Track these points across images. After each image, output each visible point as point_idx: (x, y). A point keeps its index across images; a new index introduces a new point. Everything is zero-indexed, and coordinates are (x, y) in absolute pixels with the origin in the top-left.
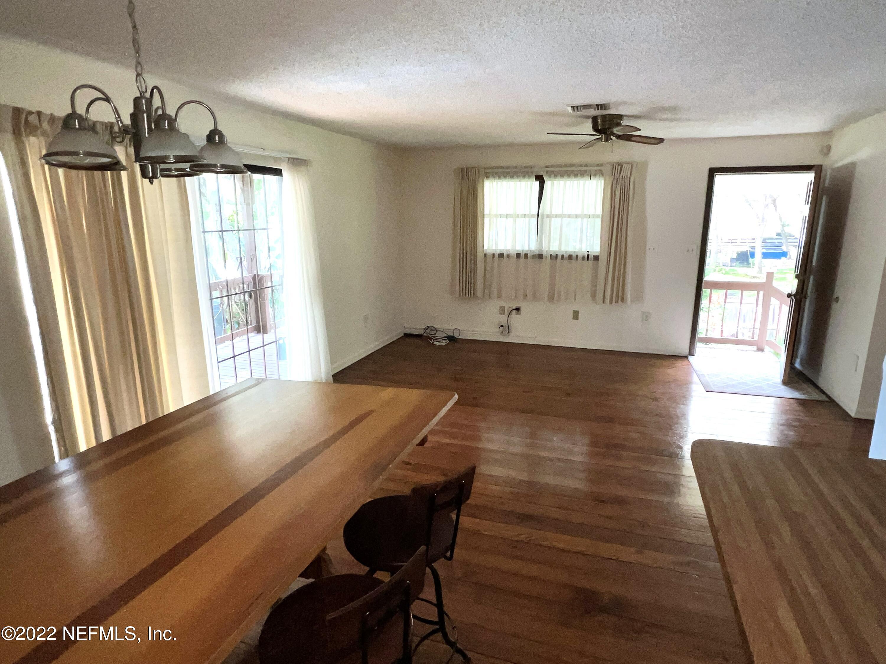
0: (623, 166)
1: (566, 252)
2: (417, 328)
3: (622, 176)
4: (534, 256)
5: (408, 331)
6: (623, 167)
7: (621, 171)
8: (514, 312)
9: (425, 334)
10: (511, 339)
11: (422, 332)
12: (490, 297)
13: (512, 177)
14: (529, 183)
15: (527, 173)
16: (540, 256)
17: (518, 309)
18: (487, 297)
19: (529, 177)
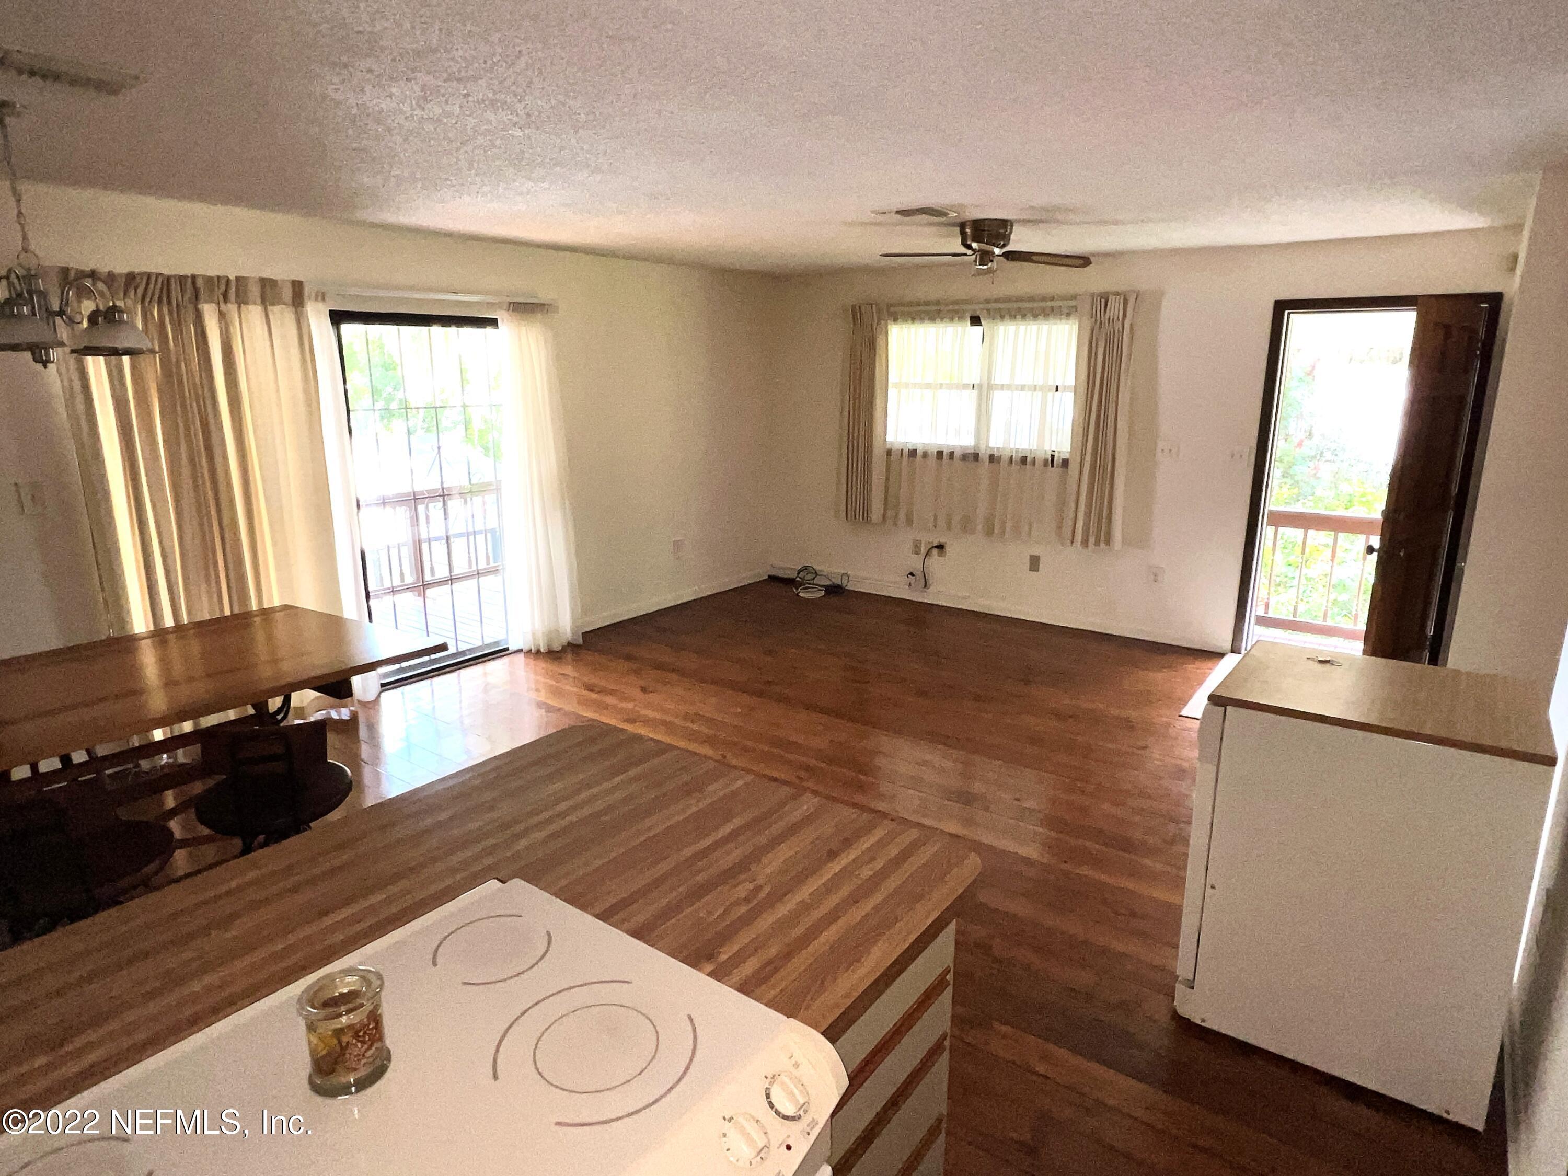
0: (1108, 298)
1: (1017, 450)
2: (788, 566)
3: (1109, 319)
4: (964, 457)
5: (773, 573)
6: (1110, 300)
7: (1106, 307)
8: (935, 551)
9: (798, 579)
10: (928, 598)
11: (793, 575)
12: (895, 524)
13: (932, 319)
14: (960, 329)
15: (957, 312)
16: (976, 456)
17: (941, 547)
18: (890, 522)
19: (961, 318)
